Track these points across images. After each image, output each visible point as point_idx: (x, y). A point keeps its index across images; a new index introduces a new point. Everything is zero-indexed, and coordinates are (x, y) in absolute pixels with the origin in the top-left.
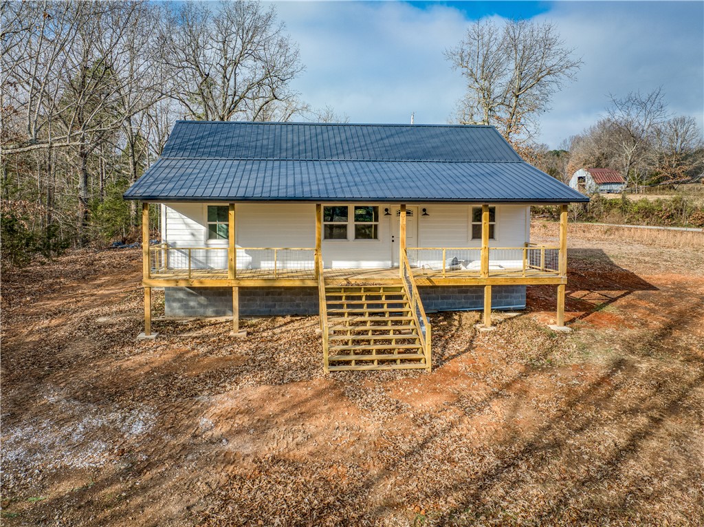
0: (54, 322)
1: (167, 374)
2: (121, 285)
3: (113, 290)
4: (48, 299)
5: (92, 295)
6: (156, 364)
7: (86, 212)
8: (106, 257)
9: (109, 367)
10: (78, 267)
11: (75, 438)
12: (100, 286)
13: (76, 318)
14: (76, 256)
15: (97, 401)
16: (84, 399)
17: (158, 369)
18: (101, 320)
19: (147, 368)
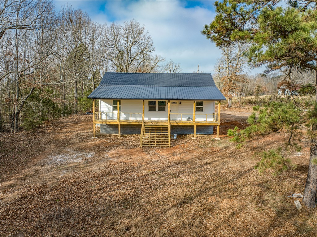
0: (68, 134)
1: (99, 146)
2: (88, 125)
3: (85, 126)
4: (66, 129)
5: (79, 128)
6: (96, 144)
7: (77, 102)
8: (84, 117)
9: (83, 144)
10: (74, 120)
11: (74, 157)
12: (81, 125)
13: (74, 134)
14: (73, 117)
15: (80, 151)
16: (77, 151)
17: (96, 145)
18: (82, 134)
19: (93, 145)
